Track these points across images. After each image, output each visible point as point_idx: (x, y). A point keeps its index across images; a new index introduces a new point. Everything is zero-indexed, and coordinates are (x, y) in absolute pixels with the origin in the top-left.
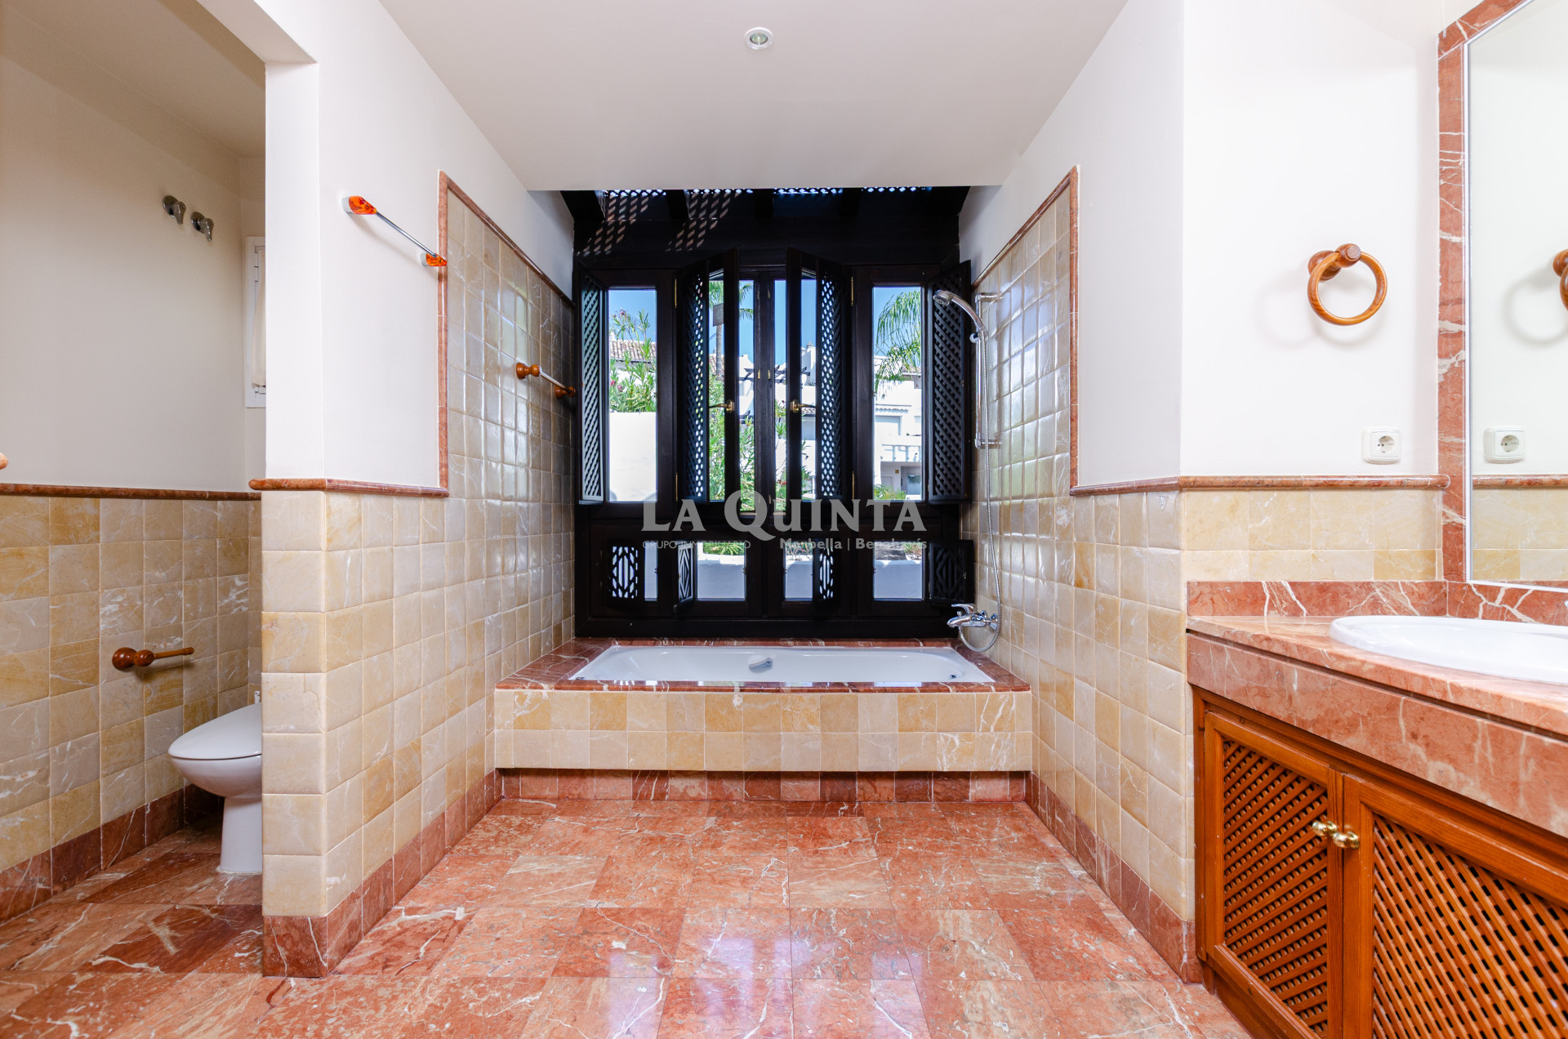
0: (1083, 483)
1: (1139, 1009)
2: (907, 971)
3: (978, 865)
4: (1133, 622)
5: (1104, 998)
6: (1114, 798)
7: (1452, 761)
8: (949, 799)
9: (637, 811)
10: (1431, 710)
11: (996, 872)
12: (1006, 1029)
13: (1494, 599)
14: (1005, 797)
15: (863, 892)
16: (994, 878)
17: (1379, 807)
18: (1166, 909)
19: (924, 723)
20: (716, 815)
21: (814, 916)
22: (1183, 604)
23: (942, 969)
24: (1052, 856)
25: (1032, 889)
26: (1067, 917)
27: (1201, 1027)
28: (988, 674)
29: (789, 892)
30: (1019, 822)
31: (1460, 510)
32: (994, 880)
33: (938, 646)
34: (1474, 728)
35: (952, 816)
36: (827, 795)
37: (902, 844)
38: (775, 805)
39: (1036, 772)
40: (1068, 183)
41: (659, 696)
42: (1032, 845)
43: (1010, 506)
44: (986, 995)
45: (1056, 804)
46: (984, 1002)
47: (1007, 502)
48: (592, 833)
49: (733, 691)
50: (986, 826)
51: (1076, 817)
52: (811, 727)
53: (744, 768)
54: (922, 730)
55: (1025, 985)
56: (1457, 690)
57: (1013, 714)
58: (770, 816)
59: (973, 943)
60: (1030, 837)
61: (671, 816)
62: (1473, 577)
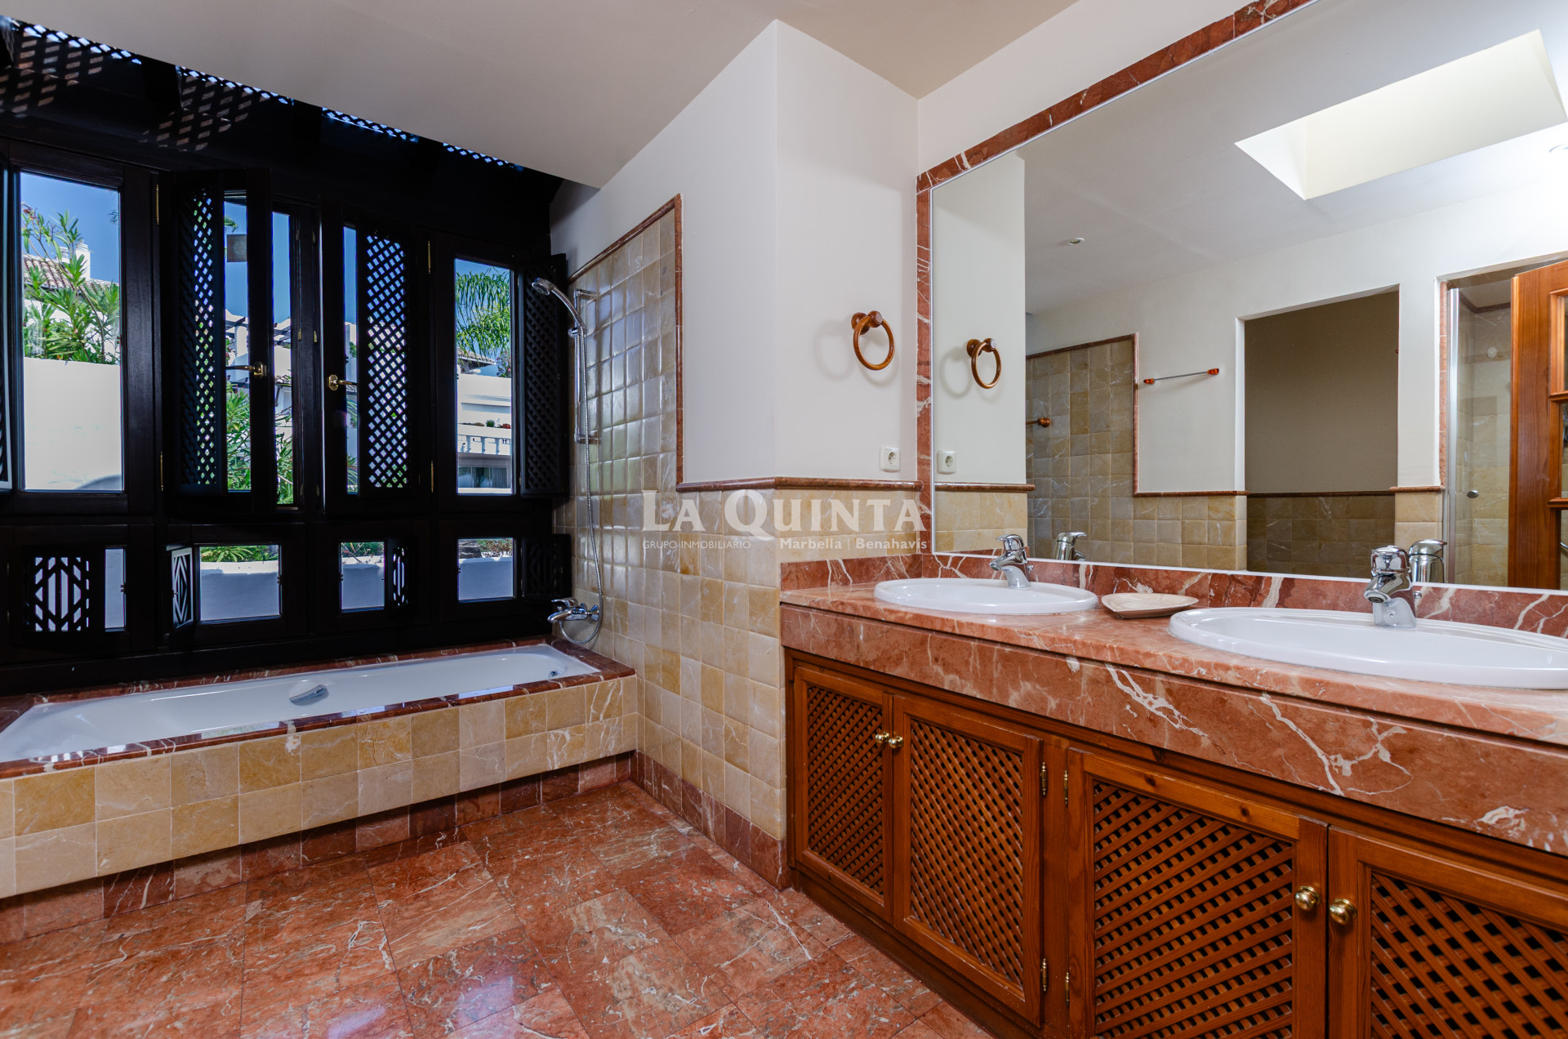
0: (689, 479)
1: (753, 926)
2: (550, 981)
3: (599, 852)
4: (736, 600)
5: (726, 928)
6: (719, 755)
7: (958, 672)
8: (558, 797)
9: (117, 931)
10: (945, 640)
11: (617, 852)
12: (654, 992)
13: (946, 564)
14: (612, 780)
15: (484, 920)
16: (616, 859)
17: (915, 714)
18: (764, 834)
19: (534, 725)
20: (260, 897)
21: (431, 967)
22: (778, 581)
23: (585, 963)
24: (662, 822)
25: (652, 857)
26: (685, 871)
27: (795, 920)
28: (592, 665)
29: (390, 954)
30: (628, 800)
31: (929, 505)
32: (616, 860)
33: (531, 644)
34: (969, 648)
35: (564, 813)
36: (419, 831)
37: (517, 856)
38: (348, 860)
39: (641, 749)
40: (674, 205)
41: (157, 761)
42: (643, 819)
43: (612, 500)
44: (630, 969)
45: (663, 773)
46: (629, 976)
47: (607, 497)
48: (32, 988)
49: (286, 732)
50: (599, 813)
51: (683, 781)
52: (399, 755)
53: (304, 825)
54: (532, 732)
55: (662, 945)
56: (960, 625)
57: (620, 700)
58: (344, 874)
59: (609, 926)
60: (641, 811)
61: (185, 919)
62: (936, 551)
